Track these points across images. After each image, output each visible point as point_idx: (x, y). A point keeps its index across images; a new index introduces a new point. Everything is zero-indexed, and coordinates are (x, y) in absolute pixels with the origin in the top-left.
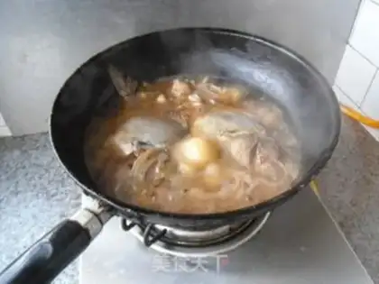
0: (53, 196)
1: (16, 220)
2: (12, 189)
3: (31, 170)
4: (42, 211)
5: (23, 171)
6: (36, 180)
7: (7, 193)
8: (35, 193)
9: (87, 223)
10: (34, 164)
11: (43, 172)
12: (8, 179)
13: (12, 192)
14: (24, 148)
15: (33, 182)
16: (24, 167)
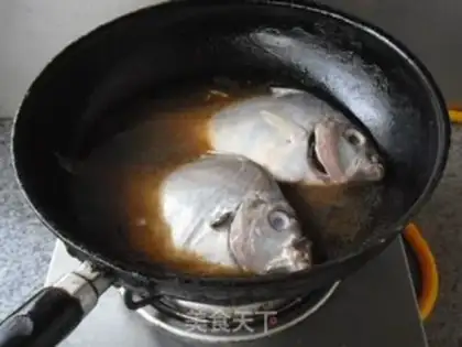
9: (78, 291)
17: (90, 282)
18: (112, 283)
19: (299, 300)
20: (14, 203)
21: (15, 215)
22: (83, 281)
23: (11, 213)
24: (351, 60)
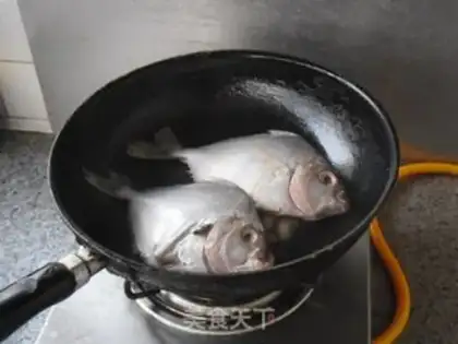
1: (22, 237)
2: (30, 200)
4: (53, 235)
7: (24, 203)
12: (31, 186)
13: (29, 203)
17: (86, 263)
22: (80, 261)
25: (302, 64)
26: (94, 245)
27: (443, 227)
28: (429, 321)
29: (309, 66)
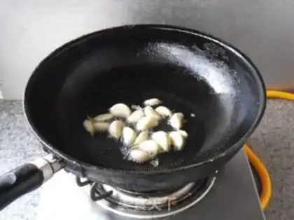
0: (30, 156)
3: (14, 131)
5: (8, 131)
6: (17, 141)
8: (14, 151)
9: (43, 167)
10: (18, 127)
11: (25, 134)
14: (12, 112)
15: (15, 142)
16: (9, 129)
17: (51, 164)
18: (63, 167)
19: (190, 194)
20: (21, 148)
21: (21, 155)
22: (46, 162)
23: (19, 154)
24: (222, 67)
25: (196, 34)
26: (56, 152)
27: (277, 130)
28: (284, 190)
29: (201, 36)
